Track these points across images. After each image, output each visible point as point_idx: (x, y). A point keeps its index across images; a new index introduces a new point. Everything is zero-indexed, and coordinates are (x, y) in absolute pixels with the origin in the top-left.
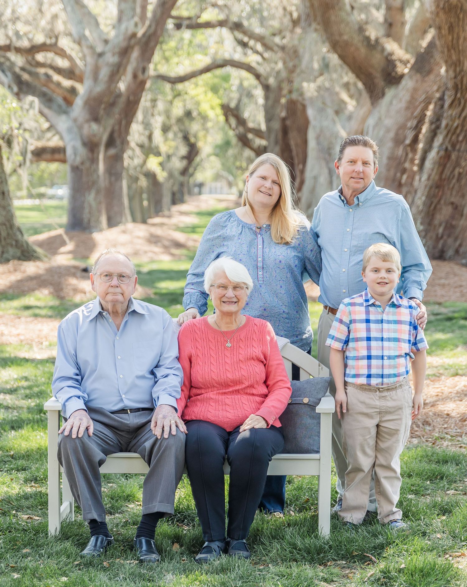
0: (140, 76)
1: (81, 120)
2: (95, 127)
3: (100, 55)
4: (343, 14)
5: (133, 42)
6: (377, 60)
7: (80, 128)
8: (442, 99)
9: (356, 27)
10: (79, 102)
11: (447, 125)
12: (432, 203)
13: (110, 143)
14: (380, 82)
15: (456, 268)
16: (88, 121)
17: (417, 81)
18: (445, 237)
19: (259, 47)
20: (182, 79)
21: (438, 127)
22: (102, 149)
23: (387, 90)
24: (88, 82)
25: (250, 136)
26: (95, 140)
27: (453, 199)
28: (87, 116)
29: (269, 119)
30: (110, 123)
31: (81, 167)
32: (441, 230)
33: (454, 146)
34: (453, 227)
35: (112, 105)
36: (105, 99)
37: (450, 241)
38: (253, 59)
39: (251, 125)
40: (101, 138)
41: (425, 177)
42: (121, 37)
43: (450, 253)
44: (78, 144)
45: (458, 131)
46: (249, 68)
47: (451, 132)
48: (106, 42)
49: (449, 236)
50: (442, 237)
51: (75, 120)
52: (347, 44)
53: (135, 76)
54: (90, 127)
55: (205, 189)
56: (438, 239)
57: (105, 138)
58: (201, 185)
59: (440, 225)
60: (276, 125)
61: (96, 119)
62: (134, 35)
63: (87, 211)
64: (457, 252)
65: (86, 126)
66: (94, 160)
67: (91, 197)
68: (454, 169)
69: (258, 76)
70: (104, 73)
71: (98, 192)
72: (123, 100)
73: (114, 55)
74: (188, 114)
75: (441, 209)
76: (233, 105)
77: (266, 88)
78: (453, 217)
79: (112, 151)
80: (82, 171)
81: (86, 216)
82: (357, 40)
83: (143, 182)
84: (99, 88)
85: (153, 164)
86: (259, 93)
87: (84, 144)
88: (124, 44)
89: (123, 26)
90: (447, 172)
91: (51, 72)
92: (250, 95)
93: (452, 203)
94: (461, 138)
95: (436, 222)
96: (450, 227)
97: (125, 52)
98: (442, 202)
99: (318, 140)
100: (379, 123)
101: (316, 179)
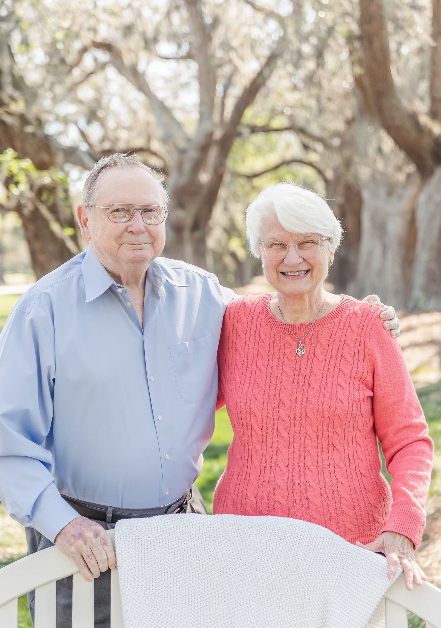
3: (183, 152)
13: (195, 227)
19: (320, 148)
20: (256, 175)
26: (181, 224)
35: (194, 194)
38: (313, 157)
40: (186, 223)
46: (311, 164)
48: (188, 140)
53: (216, 171)
57: (189, 223)
61: (181, 206)
62: (210, 134)
66: (180, 242)
70: (187, 167)
73: (195, 151)
77: (326, 181)
79: (197, 235)
83: (228, 261)
85: (235, 245)
99: (373, 219)
100: (430, 198)
101: (370, 253)
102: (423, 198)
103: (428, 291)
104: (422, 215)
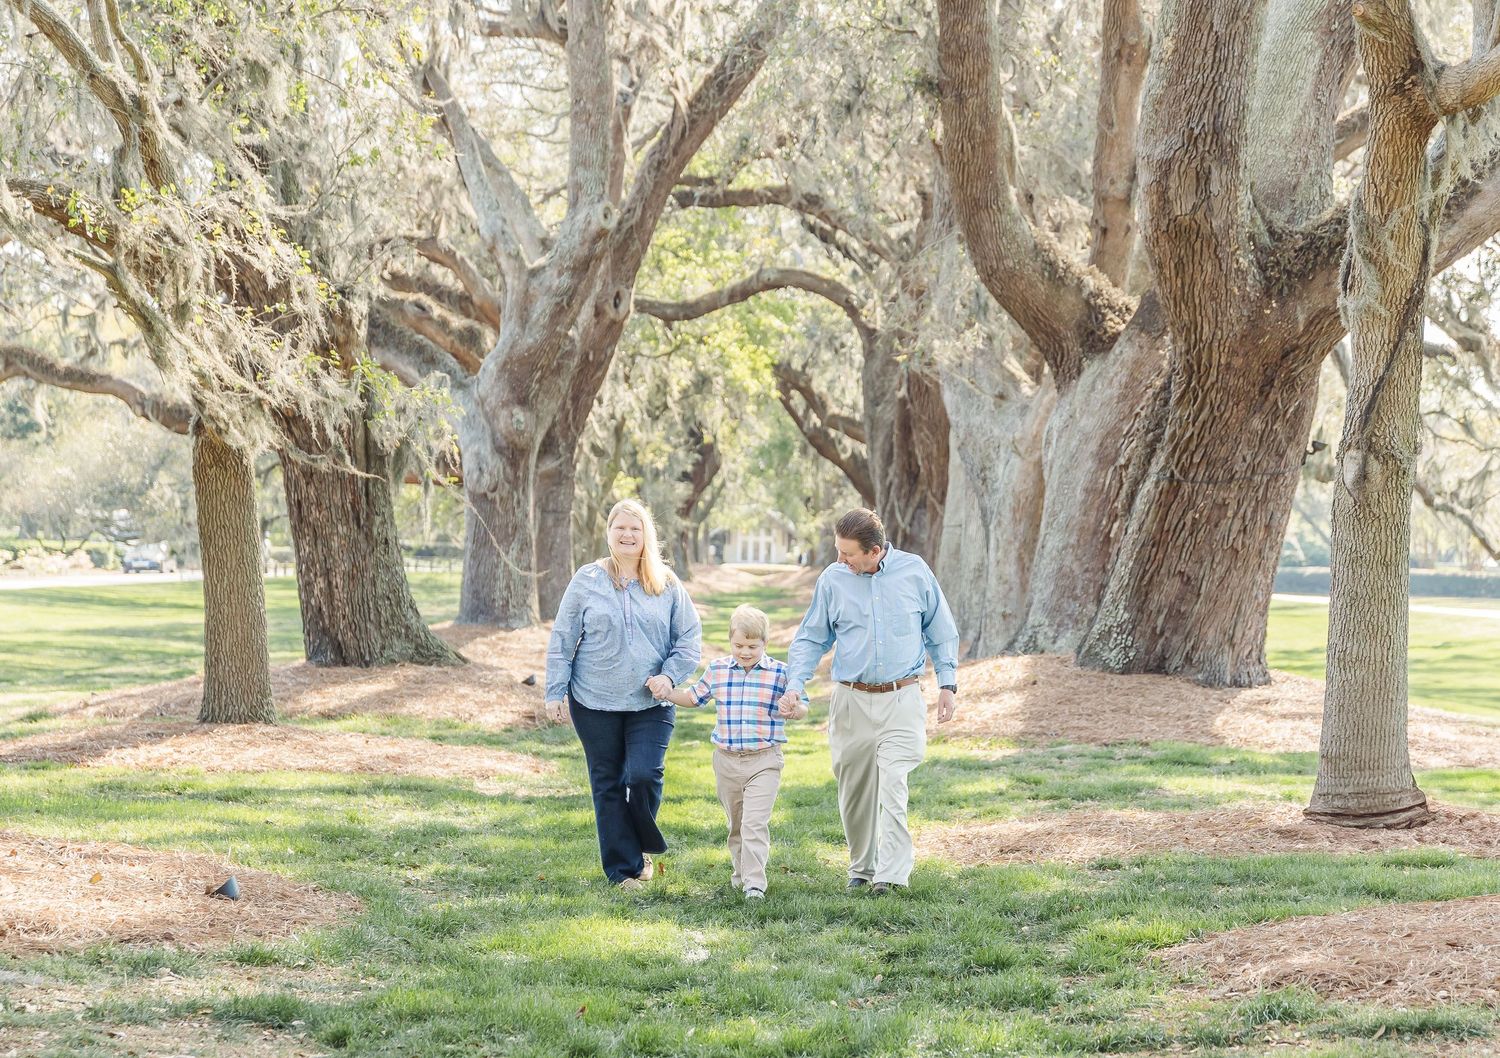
1: (492, 400)
2: (520, 414)
3: (534, 273)
4: (1005, 218)
5: (600, 246)
6: (1068, 307)
7: (491, 418)
8: (1166, 388)
9: (1031, 245)
10: (489, 365)
11: (1174, 434)
12: (1145, 572)
14: (1073, 347)
15: (1185, 689)
16: (505, 405)
17: (1141, 347)
18: (1167, 634)
21: (1158, 439)
22: (533, 459)
23: (1085, 363)
24: (508, 326)
26: (521, 442)
27: (1182, 567)
28: (506, 395)
30: (550, 407)
31: (490, 496)
32: (1160, 621)
33: (1184, 472)
34: (1182, 615)
36: (543, 361)
37: (1176, 640)
40: (532, 439)
41: (1133, 526)
42: (577, 238)
43: (1176, 661)
44: (486, 449)
45: (1192, 447)
47: (1179, 447)
48: (545, 244)
49: (1175, 631)
50: (1162, 633)
51: (482, 402)
52: (1012, 274)
53: (600, 312)
54: (512, 416)
56: (1155, 636)
57: (537, 437)
59: (1159, 612)
61: (523, 402)
62: (601, 234)
63: (501, 584)
64: (1188, 659)
65: (504, 413)
66: (516, 483)
67: (511, 558)
68: (1185, 513)
72: (574, 362)
73: (560, 274)
75: (1161, 582)
78: (1182, 599)
80: (493, 501)
81: (499, 595)
82: (1031, 268)
84: (529, 340)
87: (498, 450)
88: (583, 251)
89: (581, 216)
90: (1173, 519)
91: (427, 300)
93: (1181, 573)
94: (1196, 460)
95: (1153, 607)
96: (1176, 615)
97: (582, 268)
98: (1162, 571)
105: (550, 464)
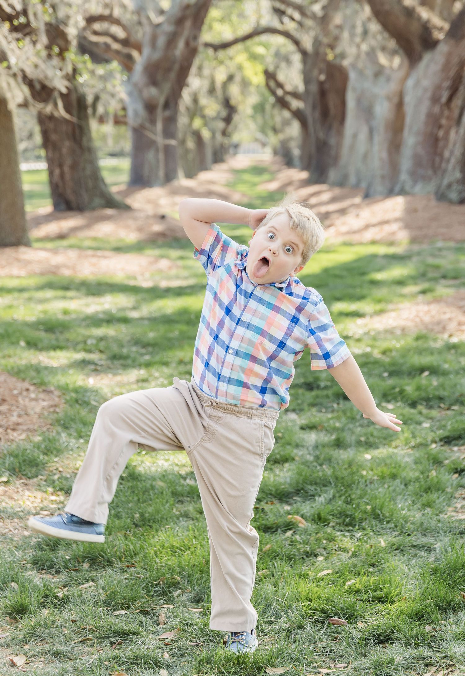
0: (192, 44)
1: (140, 84)
2: (153, 91)
3: (157, 26)
5: (187, 12)
7: (140, 91)
10: (138, 68)
13: (166, 105)
16: (147, 85)
19: (297, 16)
20: (225, 46)
22: (159, 111)
24: (146, 51)
25: (289, 98)
26: (153, 102)
28: (147, 81)
29: (307, 81)
30: (167, 87)
35: (169, 70)
36: (163, 65)
38: (290, 26)
39: (288, 88)
40: (159, 101)
42: (177, 8)
44: (139, 106)
48: (162, 12)
51: (136, 85)
53: (187, 44)
54: (149, 91)
55: (241, 149)
57: (162, 101)
58: (236, 146)
60: (314, 88)
61: (155, 83)
63: (147, 168)
65: (146, 90)
66: (153, 121)
67: (150, 155)
69: (296, 42)
70: (161, 41)
71: (157, 150)
73: (171, 24)
74: (231, 78)
76: (271, 69)
77: (304, 53)
81: (146, 172)
83: (191, 144)
84: (157, 55)
86: (297, 58)
88: (179, 14)
91: (109, 40)
92: (288, 61)
97: (179, 22)
99: (359, 101)
100: (417, 84)
101: (355, 136)
102: (410, 83)
103: (415, 176)
104: (408, 99)
105: (168, 113)
